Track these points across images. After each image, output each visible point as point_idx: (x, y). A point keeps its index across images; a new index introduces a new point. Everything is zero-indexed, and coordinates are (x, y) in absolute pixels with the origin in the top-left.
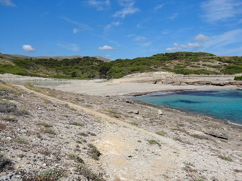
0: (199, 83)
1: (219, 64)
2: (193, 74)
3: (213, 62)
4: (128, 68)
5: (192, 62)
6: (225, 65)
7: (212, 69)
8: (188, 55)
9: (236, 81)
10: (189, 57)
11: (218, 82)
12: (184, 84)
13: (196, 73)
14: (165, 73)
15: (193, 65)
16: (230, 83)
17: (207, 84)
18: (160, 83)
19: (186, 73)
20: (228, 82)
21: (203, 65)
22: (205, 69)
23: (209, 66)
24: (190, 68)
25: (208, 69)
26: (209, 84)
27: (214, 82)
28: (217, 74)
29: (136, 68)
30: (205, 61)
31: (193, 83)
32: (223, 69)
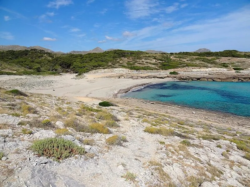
0: (149, 77)
1: (155, 61)
2: (142, 69)
3: (151, 60)
4: (90, 64)
5: (138, 60)
6: (160, 63)
7: (153, 66)
8: (132, 53)
9: (171, 75)
10: (134, 55)
11: (161, 76)
12: (139, 78)
13: (144, 69)
14: (123, 69)
15: (139, 62)
16: (168, 77)
17: (154, 77)
18: (123, 77)
19: (137, 69)
20: (166, 76)
21: (146, 62)
22: (148, 65)
23: (151, 63)
24: (138, 65)
25: (150, 65)
26: (155, 77)
27: (158, 76)
28: (157, 69)
29: (96, 64)
30: (146, 59)
31: (145, 77)
32: (160, 65)
